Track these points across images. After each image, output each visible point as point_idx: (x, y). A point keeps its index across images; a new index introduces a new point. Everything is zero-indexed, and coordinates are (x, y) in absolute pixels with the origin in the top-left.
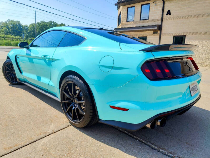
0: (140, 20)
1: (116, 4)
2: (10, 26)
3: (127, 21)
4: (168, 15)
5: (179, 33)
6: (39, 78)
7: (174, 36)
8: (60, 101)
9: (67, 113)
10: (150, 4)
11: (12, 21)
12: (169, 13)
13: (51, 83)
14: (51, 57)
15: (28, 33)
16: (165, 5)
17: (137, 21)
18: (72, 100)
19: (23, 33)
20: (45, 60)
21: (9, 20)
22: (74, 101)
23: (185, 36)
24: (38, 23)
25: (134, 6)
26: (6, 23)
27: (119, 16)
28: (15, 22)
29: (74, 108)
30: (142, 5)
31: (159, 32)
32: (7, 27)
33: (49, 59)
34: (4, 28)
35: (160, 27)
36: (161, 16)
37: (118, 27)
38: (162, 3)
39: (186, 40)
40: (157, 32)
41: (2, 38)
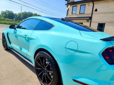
0: (80, 13)
1: (66, 4)
2: (7, 14)
3: (72, 14)
4: (96, 11)
5: (102, 22)
6: (21, 49)
7: (99, 24)
8: (34, 66)
9: (39, 77)
10: (85, 5)
11: (9, 11)
12: (96, 10)
13: (29, 54)
14: (29, 37)
15: (17, 18)
16: (94, 6)
17: (78, 14)
18: (43, 68)
19: (14, 18)
20: (25, 38)
21: (7, 10)
22: (44, 69)
23: (105, 24)
24: (23, 13)
25: (77, 6)
26: (5, 12)
27: (68, 11)
28: (10, 11)
29: (44, 74)
30: (81, 5)
31: (90, 21)
32: (6, 14)
33: (28, 38)
34: (4, 15)
35: (91, 18)
36: (91, 12)
37: (67, 17)
38: (93, 5)
39: (105, 26)
40: (89, 21)
41: (3, 20)
